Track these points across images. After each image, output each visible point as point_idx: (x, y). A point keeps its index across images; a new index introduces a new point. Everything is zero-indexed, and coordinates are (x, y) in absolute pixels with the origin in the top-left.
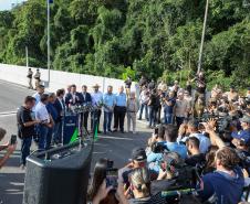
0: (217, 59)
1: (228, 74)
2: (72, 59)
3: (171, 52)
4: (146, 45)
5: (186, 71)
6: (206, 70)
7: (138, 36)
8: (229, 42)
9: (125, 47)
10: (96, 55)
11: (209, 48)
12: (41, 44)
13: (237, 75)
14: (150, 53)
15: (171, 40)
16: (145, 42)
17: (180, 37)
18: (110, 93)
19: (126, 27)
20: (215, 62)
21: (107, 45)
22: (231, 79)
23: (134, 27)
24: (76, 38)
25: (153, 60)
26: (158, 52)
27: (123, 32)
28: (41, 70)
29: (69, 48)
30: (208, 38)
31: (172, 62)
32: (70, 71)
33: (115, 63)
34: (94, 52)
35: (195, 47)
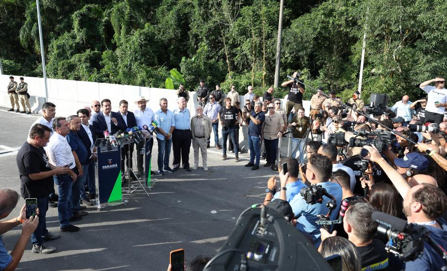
0: (301, 54)
1: (314, 75)
2: (79, 60)
3: (234, 46)
4: (196, 36)
5: (258, 72)
6: (285, 69)
7: (183, 22)
8: (315, 29)
9: (165, 38)
10: (118, 52)
11: (290, 38)
12: (22, 36)
13: (326, 75)
14: (204, 46)
15: (233, 27)
16: (194, 30)
17: (247, 22)
18: (164, 110)
19: (163, 7)
20: (297, 58)
21: (136, 37)
22: (318, 81)
23: (176, 8)
24: (82, 24)
25: (208, 58)
26: (216, 45)
27: (159, 15)
28: (27, 79)
29: (71, 42)
30: (286, 24)
31: (237, 59)
32: (78, 78)
33: (151, 64)
34: (114, 47)
35: (269, 37)
